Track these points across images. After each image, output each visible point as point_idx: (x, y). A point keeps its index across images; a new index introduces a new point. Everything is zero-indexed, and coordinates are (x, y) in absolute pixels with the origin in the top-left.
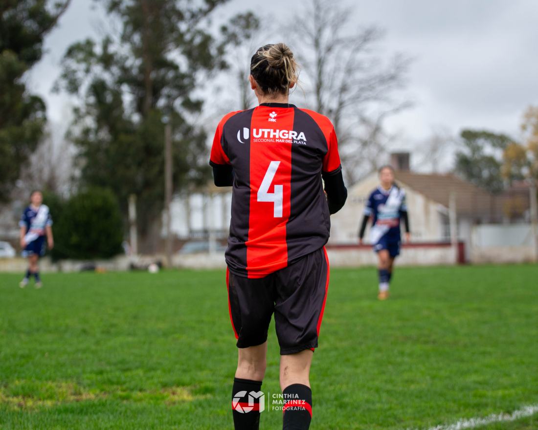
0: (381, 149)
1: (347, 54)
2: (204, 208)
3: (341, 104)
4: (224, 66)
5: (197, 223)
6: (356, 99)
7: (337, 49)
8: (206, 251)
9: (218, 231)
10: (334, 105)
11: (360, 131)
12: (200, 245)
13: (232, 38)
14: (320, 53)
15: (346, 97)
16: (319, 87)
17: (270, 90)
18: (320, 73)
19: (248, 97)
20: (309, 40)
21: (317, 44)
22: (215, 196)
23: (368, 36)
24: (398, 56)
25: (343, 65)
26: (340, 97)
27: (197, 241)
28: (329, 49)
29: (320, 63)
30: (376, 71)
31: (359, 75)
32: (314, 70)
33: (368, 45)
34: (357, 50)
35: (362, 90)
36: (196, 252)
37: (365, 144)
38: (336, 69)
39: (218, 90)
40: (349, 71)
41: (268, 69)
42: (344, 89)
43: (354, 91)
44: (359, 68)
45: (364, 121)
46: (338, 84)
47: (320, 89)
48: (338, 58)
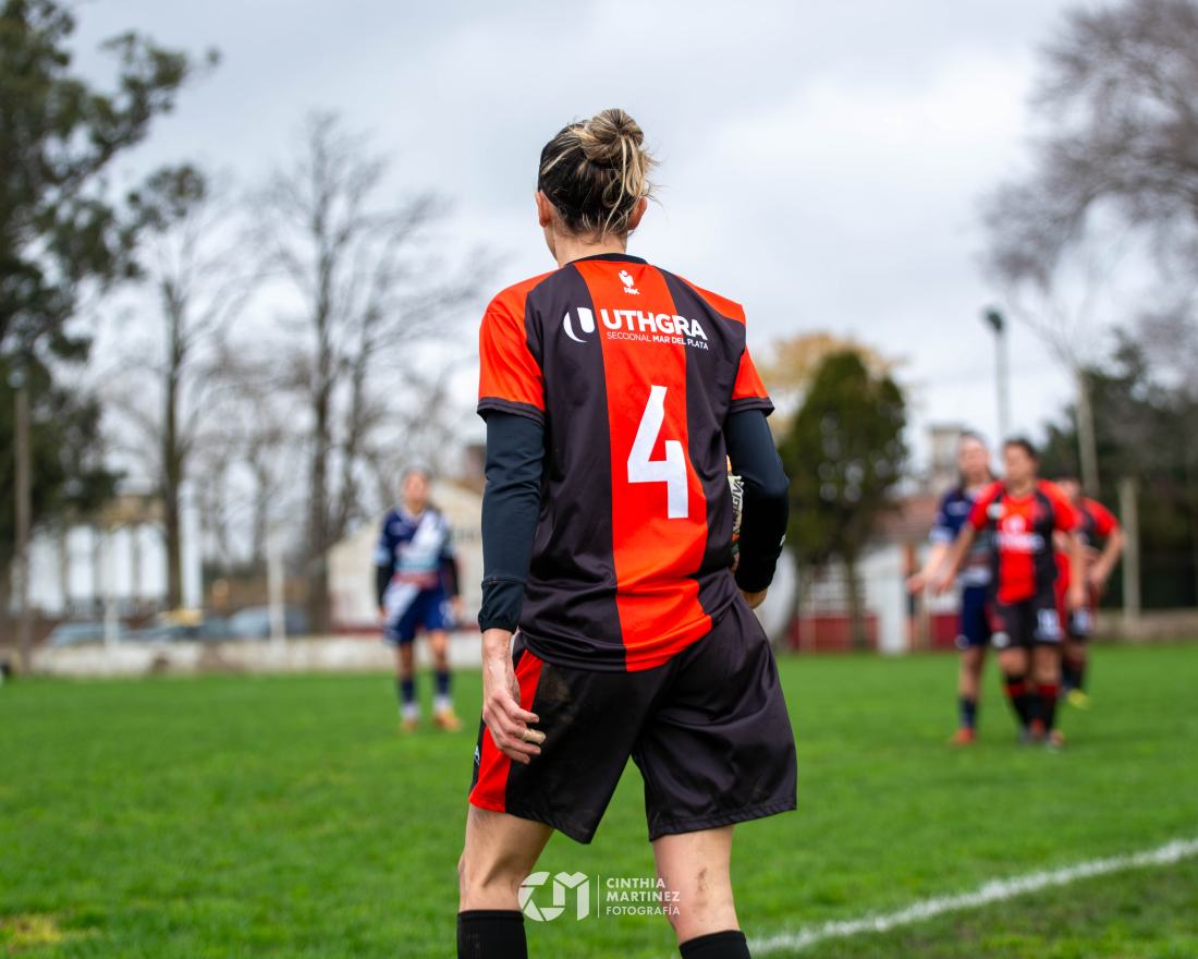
0: (447, 436)
1: (378, 248)
2: (96, 555)
3: (367, 348)
4: (133, 272)
5: (82, 585)
6: (396, 337)
7: (358, 238)
8: (98, 640)
9: (122, 601)
10: (352, 347)
11: (405, 401)
12: (88, 629)
13: (151, 217)
14: (325, 245)
15: (379, 331)
16: (323, 314)
17: (585, 221)
18: (325, 285)
19: (181, 334)
20: (303, 221)
21: (318, 227)
22: (115, 531)
23: (419, 212)
24: (480, 252)
25: (371, 270)
26: (365, 334)
27: (81, 621)
28: (343, 238)
29: (326, 265)
30: (436, 282)
31: (402, 290)
32: (313, 278)
33: (422, 230)
34: (399, 238)
35: (408, 319)
36: (79, 643)
37: (414, 425)
38: (358, 278)
39: (126, 316)
40: (384, 280)
41: (582, 167)
42: (372, 317)
43: (391, 322)
44: (403, 274)
45: (412, 380)
46: (360, 307)
47: (327, 317)
48: (361, 255)
